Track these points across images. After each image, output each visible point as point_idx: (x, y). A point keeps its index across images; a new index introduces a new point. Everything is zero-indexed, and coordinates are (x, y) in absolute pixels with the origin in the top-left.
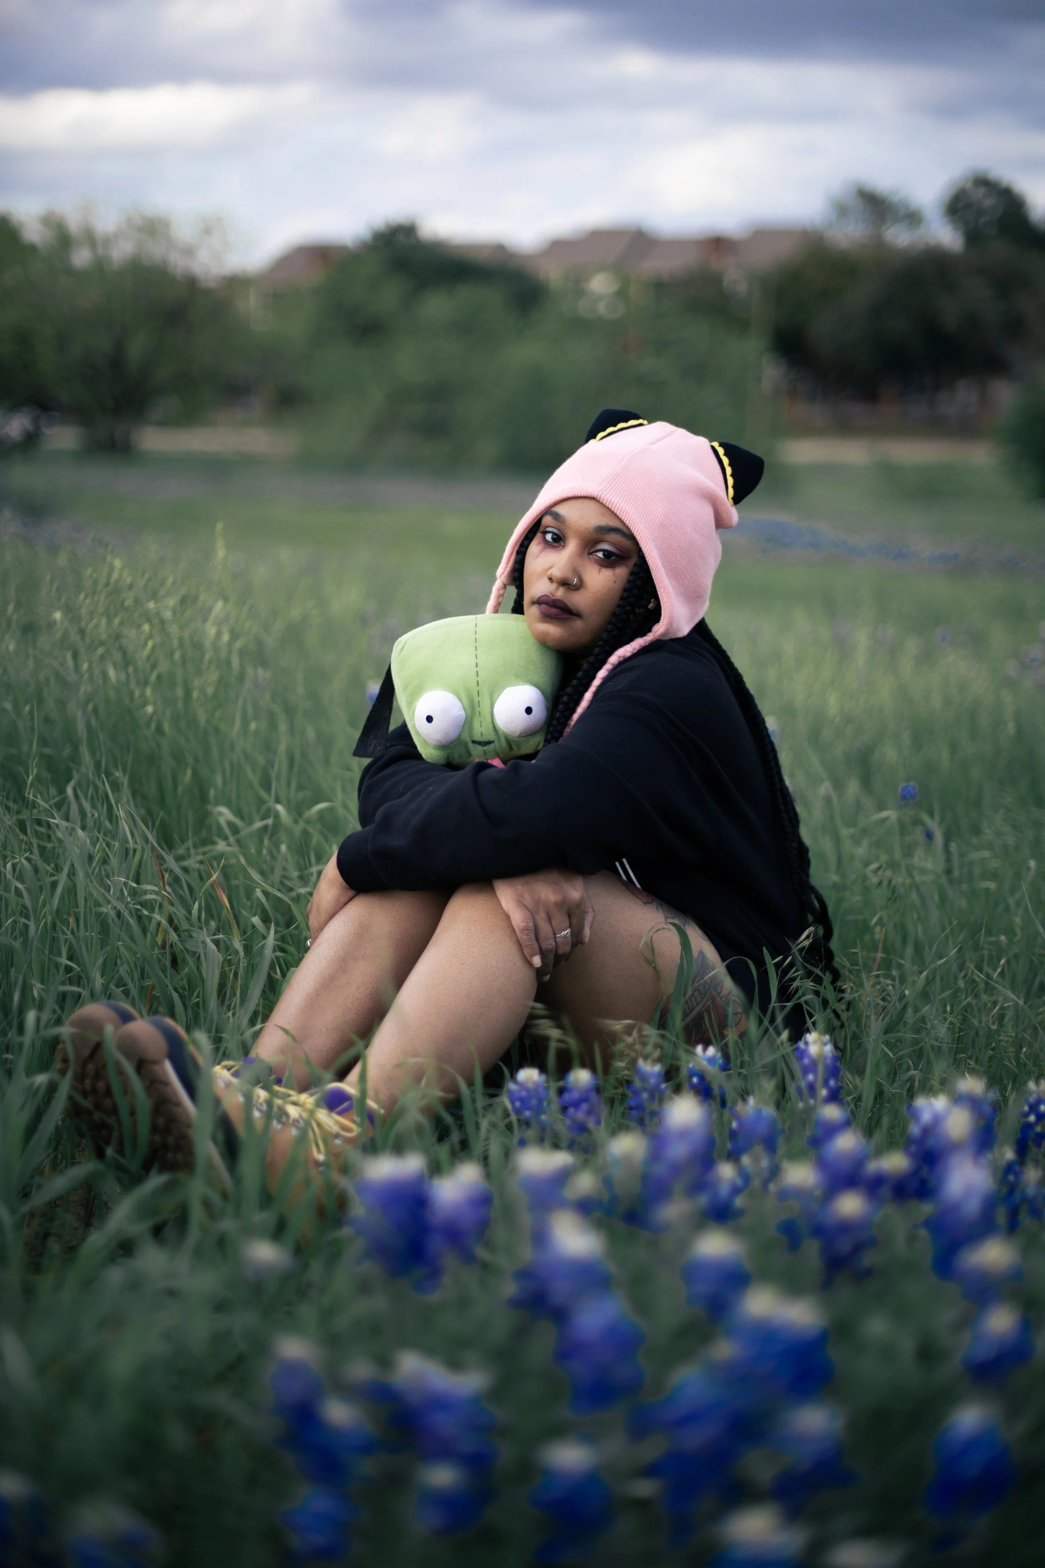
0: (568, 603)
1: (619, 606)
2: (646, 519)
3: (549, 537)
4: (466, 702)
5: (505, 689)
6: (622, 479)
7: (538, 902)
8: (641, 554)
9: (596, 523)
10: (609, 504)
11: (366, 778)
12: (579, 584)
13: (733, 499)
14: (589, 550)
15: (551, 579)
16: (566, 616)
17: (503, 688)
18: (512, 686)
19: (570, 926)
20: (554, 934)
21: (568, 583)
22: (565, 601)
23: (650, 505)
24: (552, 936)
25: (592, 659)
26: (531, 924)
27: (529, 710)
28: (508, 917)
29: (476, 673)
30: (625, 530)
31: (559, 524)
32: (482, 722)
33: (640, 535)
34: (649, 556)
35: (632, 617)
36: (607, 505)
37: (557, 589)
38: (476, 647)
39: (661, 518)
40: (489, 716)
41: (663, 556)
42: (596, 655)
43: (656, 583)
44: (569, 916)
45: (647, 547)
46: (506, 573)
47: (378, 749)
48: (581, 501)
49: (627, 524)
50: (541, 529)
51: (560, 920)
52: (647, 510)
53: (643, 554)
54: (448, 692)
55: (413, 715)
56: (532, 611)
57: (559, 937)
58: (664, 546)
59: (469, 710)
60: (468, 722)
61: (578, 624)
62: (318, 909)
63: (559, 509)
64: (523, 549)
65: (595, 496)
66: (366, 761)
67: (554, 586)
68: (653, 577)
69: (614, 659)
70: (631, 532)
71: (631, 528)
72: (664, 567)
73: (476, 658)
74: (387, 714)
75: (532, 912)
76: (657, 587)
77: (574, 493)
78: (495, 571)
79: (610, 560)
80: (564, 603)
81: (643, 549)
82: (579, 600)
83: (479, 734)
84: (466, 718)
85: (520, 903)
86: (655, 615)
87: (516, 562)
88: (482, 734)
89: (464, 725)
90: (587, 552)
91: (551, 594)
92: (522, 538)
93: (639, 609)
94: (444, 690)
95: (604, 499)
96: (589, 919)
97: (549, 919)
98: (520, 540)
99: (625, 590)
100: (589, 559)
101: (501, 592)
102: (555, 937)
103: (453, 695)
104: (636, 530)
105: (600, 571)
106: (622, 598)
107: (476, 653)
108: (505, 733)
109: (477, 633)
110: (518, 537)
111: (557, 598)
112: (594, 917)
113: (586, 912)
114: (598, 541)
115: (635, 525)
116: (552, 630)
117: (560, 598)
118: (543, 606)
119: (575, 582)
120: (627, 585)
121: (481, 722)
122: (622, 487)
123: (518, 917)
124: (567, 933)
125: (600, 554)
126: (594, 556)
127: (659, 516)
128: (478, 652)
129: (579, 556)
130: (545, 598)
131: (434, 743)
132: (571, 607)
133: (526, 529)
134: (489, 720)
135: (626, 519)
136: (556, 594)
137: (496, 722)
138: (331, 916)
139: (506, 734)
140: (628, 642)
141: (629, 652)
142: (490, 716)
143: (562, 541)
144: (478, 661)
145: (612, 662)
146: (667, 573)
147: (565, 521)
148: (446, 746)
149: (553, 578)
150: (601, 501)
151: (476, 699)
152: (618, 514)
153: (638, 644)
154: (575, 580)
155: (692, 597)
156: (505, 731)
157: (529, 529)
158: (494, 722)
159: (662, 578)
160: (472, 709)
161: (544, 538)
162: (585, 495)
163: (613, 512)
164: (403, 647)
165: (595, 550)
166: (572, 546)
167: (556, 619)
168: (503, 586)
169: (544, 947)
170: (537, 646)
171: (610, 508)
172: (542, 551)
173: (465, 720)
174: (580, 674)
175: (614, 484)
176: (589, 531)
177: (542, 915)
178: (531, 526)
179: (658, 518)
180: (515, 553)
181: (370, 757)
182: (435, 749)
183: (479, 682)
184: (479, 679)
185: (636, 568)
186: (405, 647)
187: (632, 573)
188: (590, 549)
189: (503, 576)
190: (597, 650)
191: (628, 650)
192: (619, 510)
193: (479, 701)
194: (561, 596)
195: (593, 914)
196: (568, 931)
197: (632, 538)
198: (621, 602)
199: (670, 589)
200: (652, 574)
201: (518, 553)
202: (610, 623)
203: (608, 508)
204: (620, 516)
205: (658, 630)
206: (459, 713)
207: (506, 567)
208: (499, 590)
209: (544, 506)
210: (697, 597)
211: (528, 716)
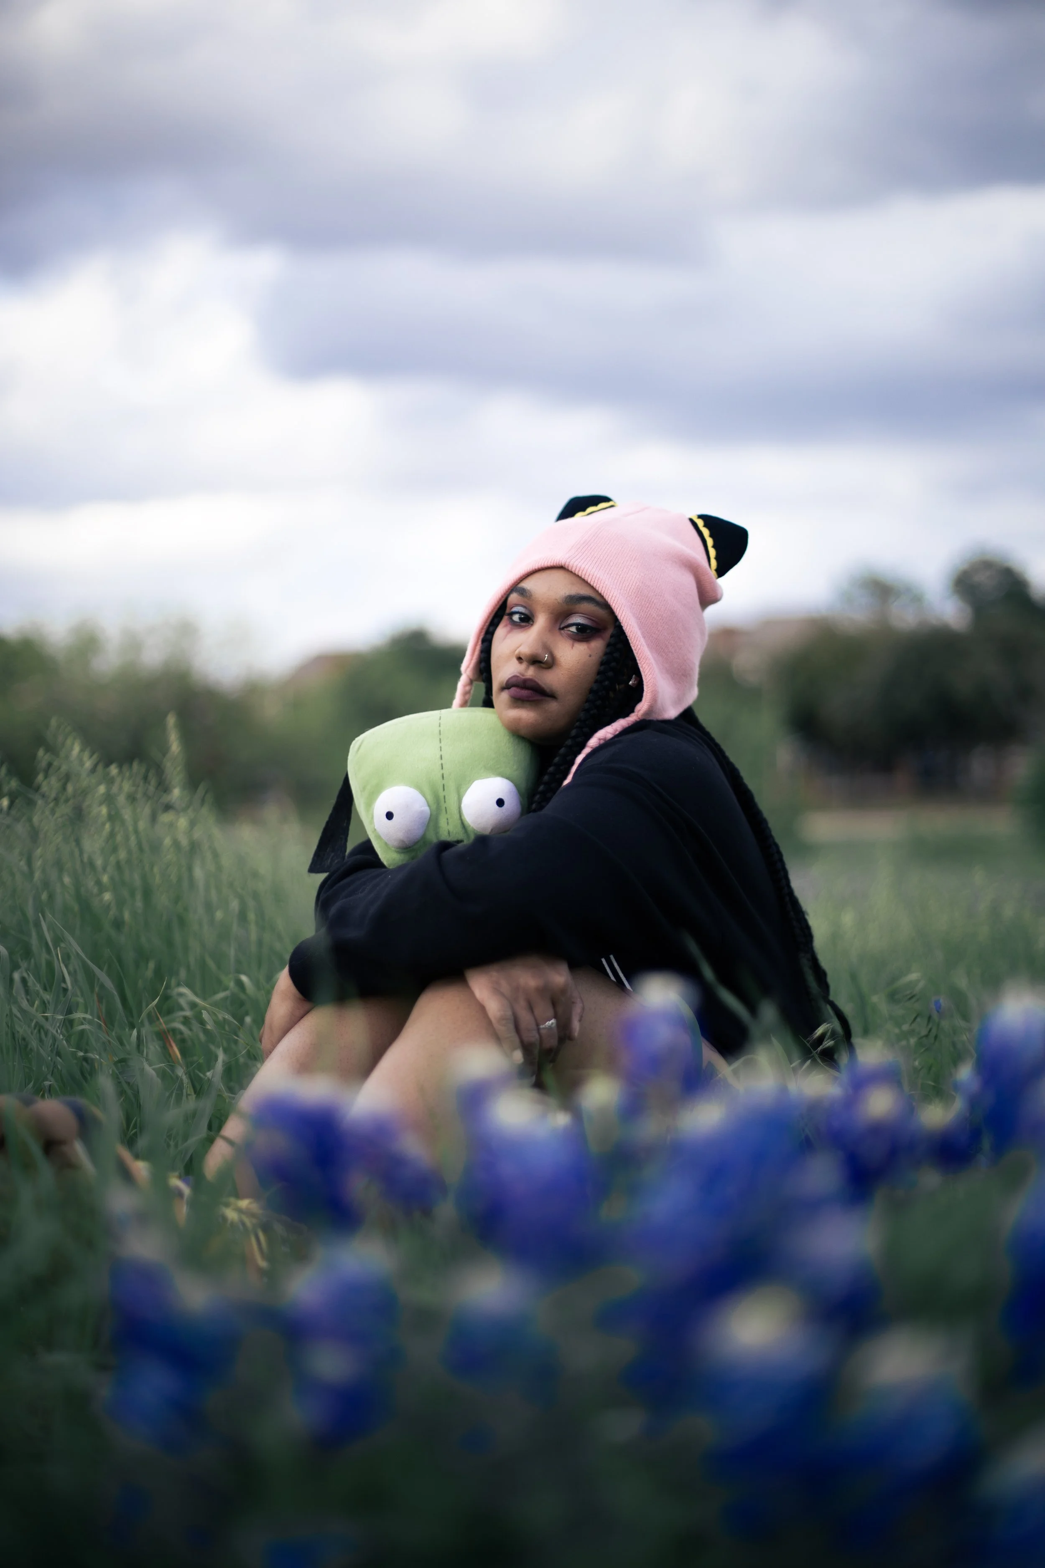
0: (540, 683)
1: (596, 681)
2: (621, 585)
3: (516, 618)
4: (430, 797)
5: (473, 782)
6: (591, 546)
7: (517, 989)
8: (617, 623)
9: (565, 593)
10: (579, 571)
11: (322, 892)
12: (550, 660)
13: (717, 570)
14: (560, 626)
15: (520, 659)
16: (539, 697)
17: (470, 782)
18: (481, 779)
19: (556, 1017)
20: (538, 1025)
21: (539, 660)
22: (537, 680)
23: (624, 571)
24: (534, 1026)
25: (569, 742)
26: (509, 1013)
27: (500, 803)
28: (482, 1009)
29: (441, 766)
30: (598, 598)
31: (526, 600)
32: (449, 819)
33: (615, 602)
34: (626, 624)
35: (611, 694)
36: (576, 572)
37: (527, 668)
38: (440, 739)
39: (637, 584)
40: (456, 812)
41: (642, 625)
42: (574, 738)
43: (635, 654)
44: (554, 1003)
45: (624, 613)
46: (472, 666)
47: (336, 861)
48: (548, 572)
49: (600, 591)
50: (508, 611)
51: (543, 1008)
52: (621, 576)
53: (620, 623)
54: (411, 787)
55: (372, 818)
56: (501, 699)
57: (544, 1028)
58: (643, 615)
59: (434, 807)
60: (433, 820)
61: (553, 706)
62: (271, 1028)
63: (526, 585)
64: (489, 636)
65: (563, 564)
66: (322, 876)
67: (523, 666)
68: (633, 648)
69: (593, 742)
70: (605, 600)
71: (605, 595)
72: (644, 637)
73: (441, 750)
74: (345, 825)
75: (511, 1002)
76: (637, 658)
77: (540, 564)
78: (460, 666)
79: (584, 633)
80: (535, 682)
81: (619, 617)
82: (552, 679)
83: (446, 833)
84: (431, 815)
85: (496, 990)
86: (637, 693)
87: (482, 651)
88: (449, 833)
89: (429, 823)
90: (558, 628)
91: (520, 674)
92: (487, 624)
93: (618, 684)
94: (406, 786)
95: (572, 567)
96: (577, 1010)
97: (531, 1008)
98: (485, 627)
99: (602, 663)
100: (561, 634)
101: (468, 688)
102: (538, 1030)
103: (416, 791)
104: (610, 597)
105: (573, 646)
106: (599, 673)
107: (440, 745)
108: (475, 830)
109: (441, 725)
110: (483, 624)
111: (528, 677)
112: (583, 1009)
113: (573, 1003)
114: (568, 614)
115: (609, 591)
116: (526, 715)
117: (531, 677)
118: (513, 689)
119: (546, 658)
120: (604, 658)
121: (447, 819)
122: (592, 554)
123: (494, 1006)
124: (552, 1024)
125: (573, 629)
126: (566, 632)
127: (635, 582)
128: (442, 745)
129: (549, 631)
130: (514, 680)
131: (396, 844)
132: (543, 686)
133: (490, 614)
134: (457, 816)
135: (598, 586)
136: (526, 674)
137: (465, 818)
138: (286, 1031)
139: (476, 832)
140: (608, 723)
141: (610, 733)
142: (458, 811)
143: (531, 621)
144: (442, 753)
145: (591, 745)
146: (648, 645)
147: (531, 595)
148: (410, 847)
149: (521, 656)
150: (570, 569)
151: (441, 794)
152: (589, 581)
153: (620, 724)
154: (546, 655)
155: (678, 675)
156: (475, 828)
157: (494, 612)
158: (463, 818)
159: (642, 647)
160: (437, 805)
161: (511, 619)
162: (552, 564)
163: (584, 580)
164: (360, 746)
165: (566, 625)
166: (541, 621)
167: (528, 701)
168: (468, 681)
169: (526, 1039)
170: (508, 737)
171: (580, 575)
172: (509, 632)
173: (430, 818)
174: (557, 759)
175: (583, 551)
176: (558, 603)
177: (522, 1003)
178: (496, 609)
179: (634, 584)
180: (480, 643)
181: (326, 872)
182: (398, 852)
183: (444, 776)
184: (444, 771)
185: (612, 638)
186: (362, 747)
187: (609, 645)
188: (561, 624)
189: (469, 670)
190: (574, 732)
191: (609, 731)
192: (590, 577)
193: (444, 797)
194: (532, 676)
195: (581, 1005)
196: (553, 1021)
197: (607, 606)
198: (598, 677)
199: (652, 661)
200: (631, 645)
201: (483, 641)
202: (587, 701)
203: (578, 576)
204: (592, 583)
205: (641, 708)
206: (423, 808)
207: (471, 659)
208: (465, 686)
209: (509, 584)
210: (683, 675)
211: (500, 808)
